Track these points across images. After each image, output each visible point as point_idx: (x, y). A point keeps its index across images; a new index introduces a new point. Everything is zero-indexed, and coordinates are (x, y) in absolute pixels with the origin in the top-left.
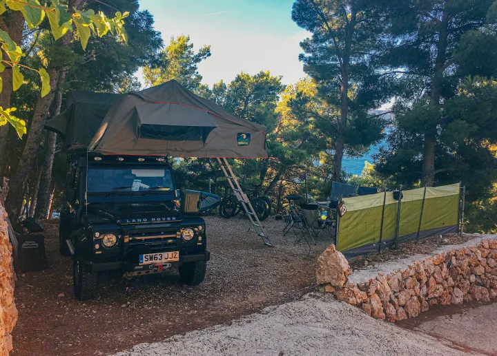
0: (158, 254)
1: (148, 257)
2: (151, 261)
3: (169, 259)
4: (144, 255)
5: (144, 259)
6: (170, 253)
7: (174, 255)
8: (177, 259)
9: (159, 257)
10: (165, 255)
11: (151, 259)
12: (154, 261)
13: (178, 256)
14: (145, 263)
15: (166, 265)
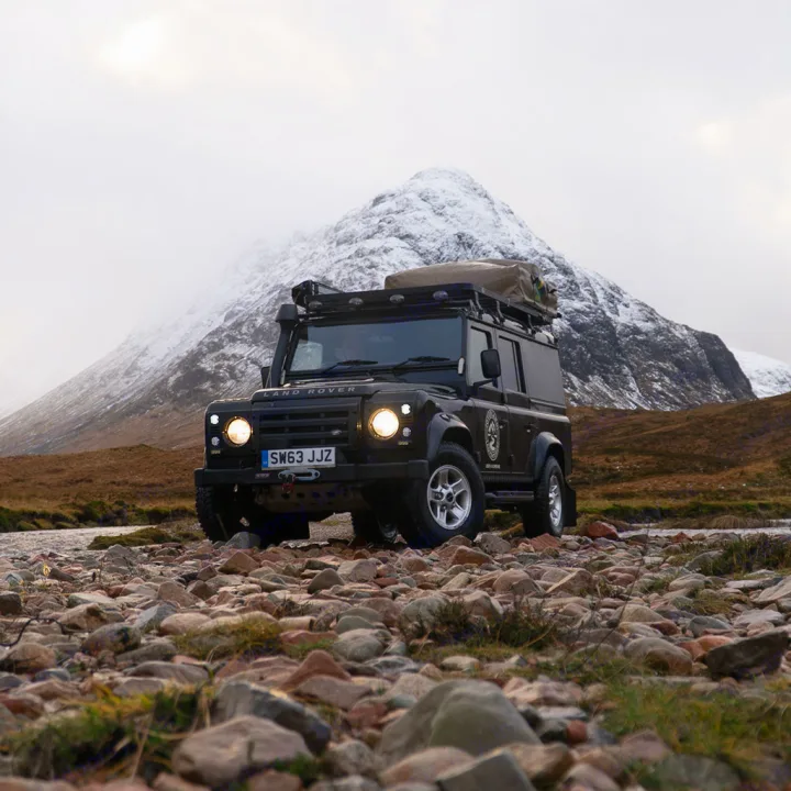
0: (295, 451)
1: (278, 457)
2: (283, 465)
3: (316, 463)
4: (270, 452)
5: (270, 460)
6: (318, 450)
7: (325, 454)
8: (332, 463)
9: (297, 457)
10: (307, 452)
11: (283, 458)
12: (287, 464)
13: (332, 456)
14: (271, 466)
15: (310, 474)
